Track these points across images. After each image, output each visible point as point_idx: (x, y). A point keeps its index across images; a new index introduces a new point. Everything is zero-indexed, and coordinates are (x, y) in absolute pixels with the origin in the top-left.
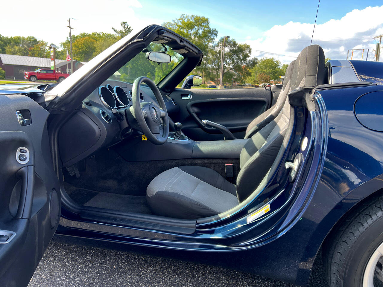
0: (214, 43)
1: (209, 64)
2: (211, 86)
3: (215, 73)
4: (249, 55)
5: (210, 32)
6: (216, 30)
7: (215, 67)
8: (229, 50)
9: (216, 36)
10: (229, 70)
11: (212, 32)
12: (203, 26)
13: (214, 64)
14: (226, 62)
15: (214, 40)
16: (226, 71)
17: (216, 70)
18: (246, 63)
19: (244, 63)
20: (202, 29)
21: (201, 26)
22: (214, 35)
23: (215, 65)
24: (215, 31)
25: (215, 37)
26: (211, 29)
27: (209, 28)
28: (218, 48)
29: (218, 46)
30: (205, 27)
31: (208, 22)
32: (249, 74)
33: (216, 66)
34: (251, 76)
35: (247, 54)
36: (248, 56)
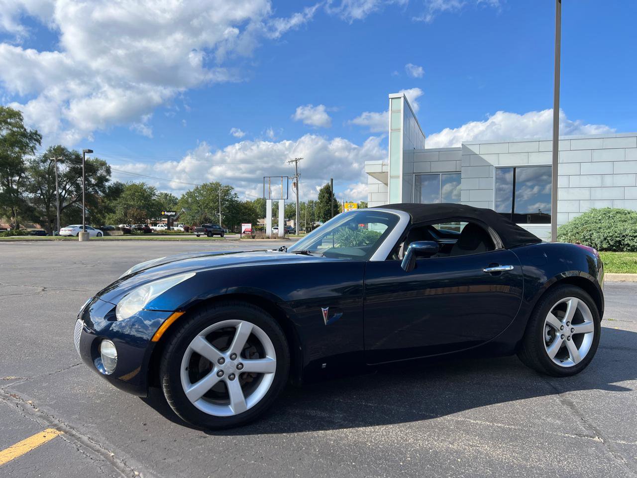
0: (34, 155)
1: (30, 193)
2: (34, 231)
3: (42, 208)
4: (108, 177)
5: (24, 135)
6: (38, 133)
7: (42, 197)
8: (68, 169)
9: (40, 143)
10: (72, 203)
11: (30, 135)
12: (10, 124)
13: (39, 192)
14: (64, 188)
15: (35, 149)
16: (65, 204)
17: (45, 203)
18: (104, 192)
19: (100, 191)
20: (7, 128)
21: (6, 123)
22: (34, 141)
23: (42, 194)
24: (36, 133)
25: (38, 144)
26: (28, 131)
27: (22, 127)
28: (45, 164)
29: (44, 162)
30: (13, 127)
31: (21, 117)
32: (111, 211)
33: (44, 196)
34: (114, 212)
35: (104, 177)
36: (107, 180)
